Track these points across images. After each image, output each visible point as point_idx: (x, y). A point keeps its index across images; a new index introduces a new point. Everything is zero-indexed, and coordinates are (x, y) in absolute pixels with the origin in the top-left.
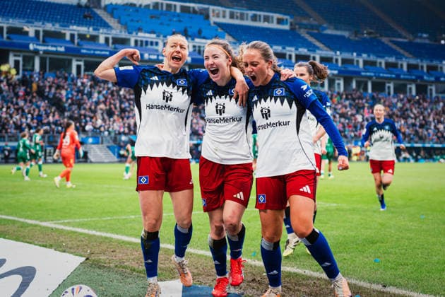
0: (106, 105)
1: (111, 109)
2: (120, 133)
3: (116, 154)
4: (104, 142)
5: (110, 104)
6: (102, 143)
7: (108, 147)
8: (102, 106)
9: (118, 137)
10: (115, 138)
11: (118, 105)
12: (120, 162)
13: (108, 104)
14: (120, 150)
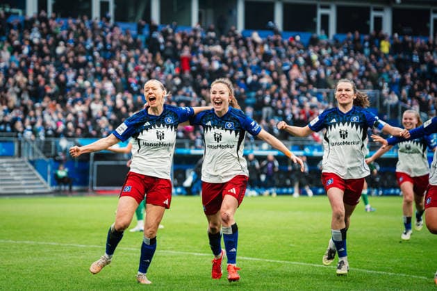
0: (26, 75)
1: (36, 83)
2: (57, 135)
3: (49, 177)
4: (24, 152)
5: (37, 72)
6: (20, 155)
7: (32, 162)
8: (19, 77)
9: (53, 140)
10: (47, 144)
11: (52, 75)
12: (58, 193)
13: (31, 73)
14: (58, 169)
